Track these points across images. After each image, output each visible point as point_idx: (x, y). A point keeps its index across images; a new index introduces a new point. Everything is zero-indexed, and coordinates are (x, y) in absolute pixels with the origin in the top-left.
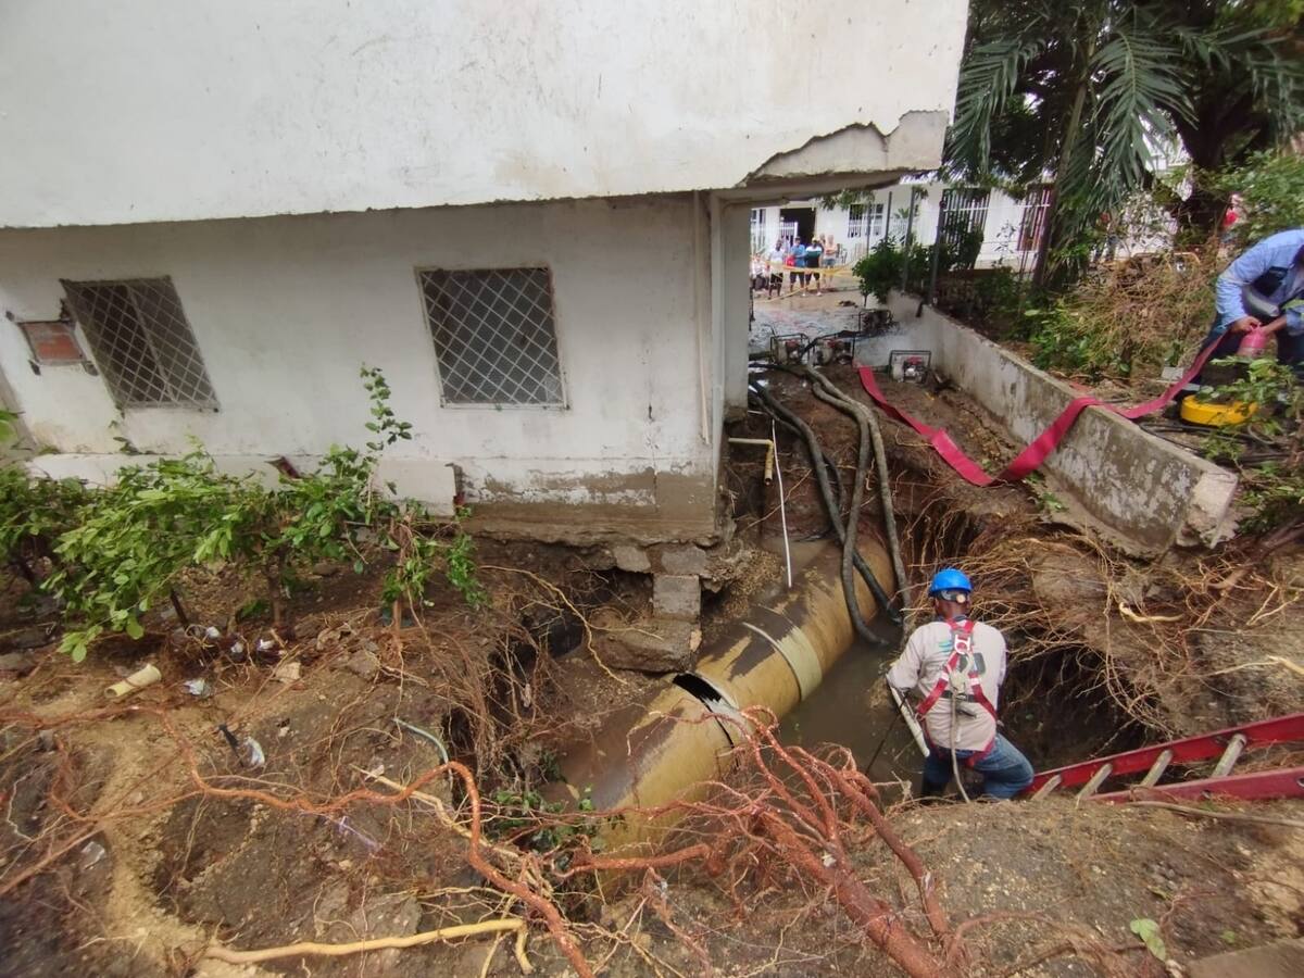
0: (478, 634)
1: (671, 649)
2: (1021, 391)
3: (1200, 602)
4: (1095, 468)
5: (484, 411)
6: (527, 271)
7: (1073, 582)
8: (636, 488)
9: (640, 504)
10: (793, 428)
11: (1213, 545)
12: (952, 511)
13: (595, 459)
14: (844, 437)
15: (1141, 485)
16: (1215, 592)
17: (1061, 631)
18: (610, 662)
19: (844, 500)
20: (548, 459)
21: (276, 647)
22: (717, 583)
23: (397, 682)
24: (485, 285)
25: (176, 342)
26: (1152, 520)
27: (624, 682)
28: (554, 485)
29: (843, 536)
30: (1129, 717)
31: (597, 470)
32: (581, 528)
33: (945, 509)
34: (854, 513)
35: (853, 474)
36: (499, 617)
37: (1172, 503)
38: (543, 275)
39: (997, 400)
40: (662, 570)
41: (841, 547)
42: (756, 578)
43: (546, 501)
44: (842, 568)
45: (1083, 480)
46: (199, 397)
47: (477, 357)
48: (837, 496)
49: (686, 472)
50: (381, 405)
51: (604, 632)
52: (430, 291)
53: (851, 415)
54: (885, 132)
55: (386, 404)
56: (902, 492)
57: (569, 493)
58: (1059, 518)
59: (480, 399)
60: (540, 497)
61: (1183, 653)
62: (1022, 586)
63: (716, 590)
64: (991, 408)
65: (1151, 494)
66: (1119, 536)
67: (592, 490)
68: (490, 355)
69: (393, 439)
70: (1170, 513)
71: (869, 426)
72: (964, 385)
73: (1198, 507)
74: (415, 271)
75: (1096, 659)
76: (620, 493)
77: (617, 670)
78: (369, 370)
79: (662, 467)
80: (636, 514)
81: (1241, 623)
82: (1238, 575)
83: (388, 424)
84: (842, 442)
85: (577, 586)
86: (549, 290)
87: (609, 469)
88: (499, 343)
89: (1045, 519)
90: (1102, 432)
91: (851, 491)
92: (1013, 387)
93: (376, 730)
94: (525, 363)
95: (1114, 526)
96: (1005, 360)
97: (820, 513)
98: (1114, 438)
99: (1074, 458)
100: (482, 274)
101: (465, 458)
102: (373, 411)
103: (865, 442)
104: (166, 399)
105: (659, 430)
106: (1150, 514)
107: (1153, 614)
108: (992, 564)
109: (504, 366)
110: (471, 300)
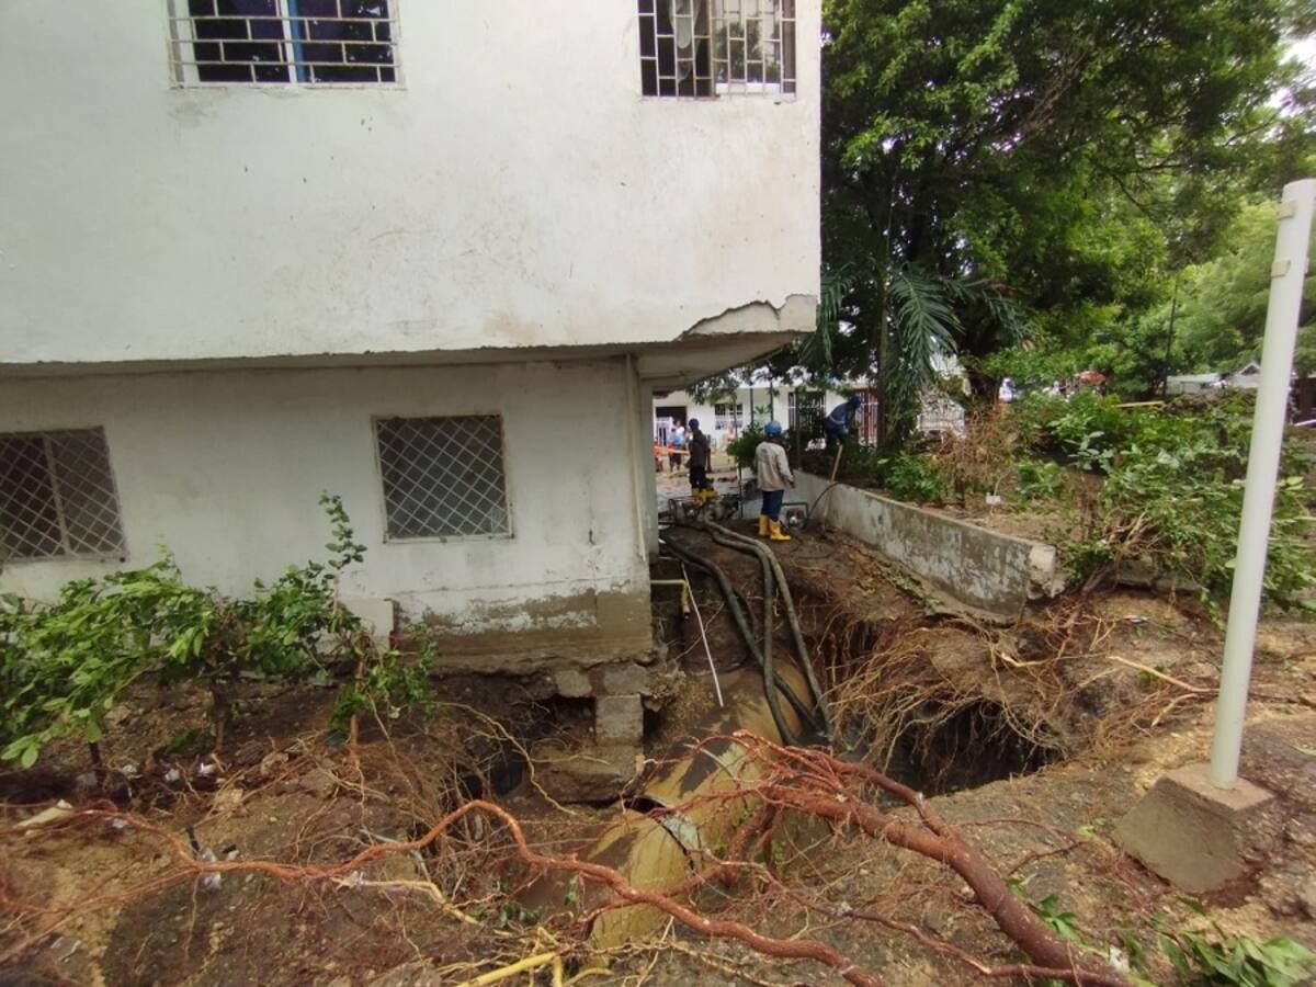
0: (426, 760)
1: (618, 773)
2: (887, 520)
3: (1057, 641)
4: (957, 565)
5: (430, 545)
6: (480, 418)
7: (962, 654)
8: (578, 610)
9: (581, 625)
10: (702, 568)
11: (1052, 595)
12: (852, 623)
13: (537, 584)
14: (749, 572)
15: (994, 569)
16: (1064, 631)
17: (963, 692)
18: (555, 794)
19: (756, 628)
20: (491, 587)
21: (215, 774)
22: (656, 702)
23: (358, 798)
24: (439, 430)
25: (90, 490)
26: (1009, 593)
27: (573, 813)
28: (495, 613)
29: (761, 659)
30: (1031, 745)
31: (539, 594)
32: (523, 655)
33: (845, 623)
34: (768, 639)
35: (761, 604)
36: (445, 747)
37: (1017, 575)
38: (494, 422)
39: (870, 532)
40: (604, 691)
41: (760, 670)
42: (688, 704)
43: (486, 631)
44: (765, 687)
45: (950, 577)
46: (105, 547)
47: (425, 494)
48: (750, 625)
49: (624, 590)
50: (341, 527)
51: (547, 765)
52: (384, 436)
53: (754, 554)
54: (777, 306)
55: (347, 526)
56: (806, 617)
57: (510, 621)
58: (940, 609)
59: (425, 533)
60: (481, 627)
61: (1056, 684)
62: (923, 669)
63: (656, 709)
64: (865, 538)
65: (1002, 574)
66: (988, 613)
67: (533, 616)
68: (440, 492)
69: (347, 561)
70: (1018, 584)
71: (769, 560)
72: (839, 525)
73: (1035, 567)
74: (372, 420)
75: (996, 708)
76: (562, 617)
77: (564, 804)
78: (330, 496)
79: (603, 587)
80: (576, 636)
81: (1085, 651)
82: (1075, 615)
83: (348, 545)
84: (748, 577)
85: (517, 720)
86: (500, 433)
87: (551, 593)
88: (448, 481)
89: (929, 613)
90: (956, 536)
91: (762, 618)
92: (880, 518)
93: (345, 836)
94: (473, 498)
95: (982, 607)
96: (870, 498)
97: (737, 642)
98: (966, 538)
99: (940, 562)
100: (437, 421)
101: (403, 593)
102: (335, 533)
103: (768, 573)
104: (61, 552)
105: (599, 552)
106: (1006, 590)
107: (1027, 660)
108: (895, 656)
109: (452, 501)
110: (424, 442)
